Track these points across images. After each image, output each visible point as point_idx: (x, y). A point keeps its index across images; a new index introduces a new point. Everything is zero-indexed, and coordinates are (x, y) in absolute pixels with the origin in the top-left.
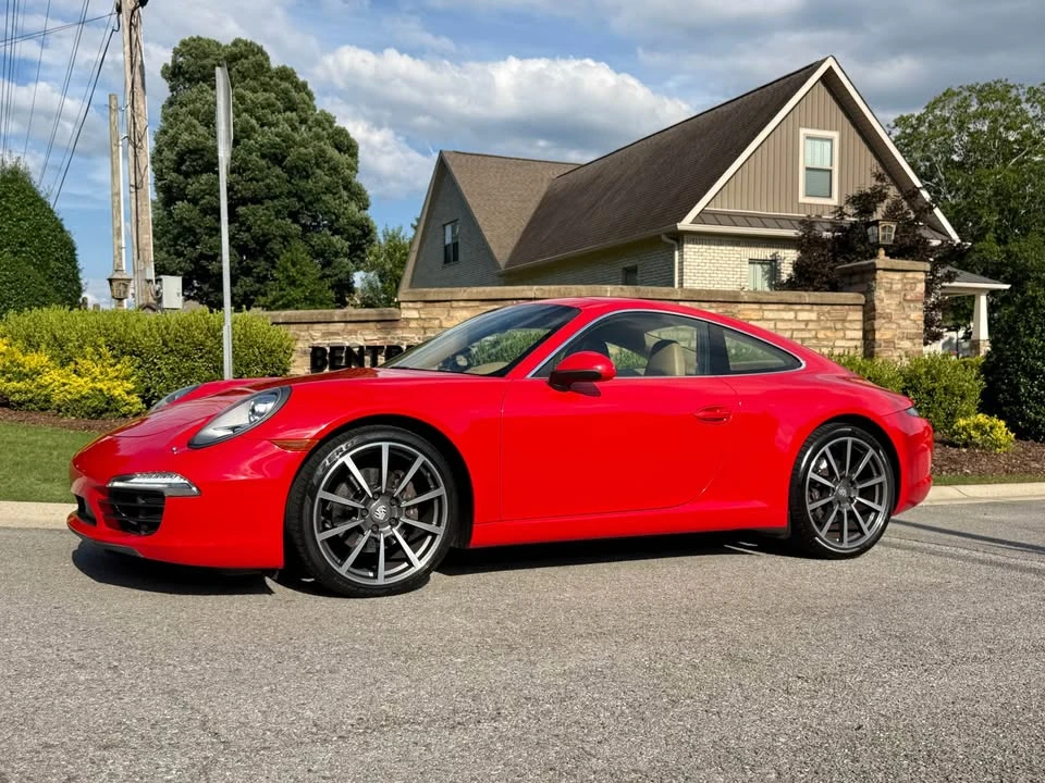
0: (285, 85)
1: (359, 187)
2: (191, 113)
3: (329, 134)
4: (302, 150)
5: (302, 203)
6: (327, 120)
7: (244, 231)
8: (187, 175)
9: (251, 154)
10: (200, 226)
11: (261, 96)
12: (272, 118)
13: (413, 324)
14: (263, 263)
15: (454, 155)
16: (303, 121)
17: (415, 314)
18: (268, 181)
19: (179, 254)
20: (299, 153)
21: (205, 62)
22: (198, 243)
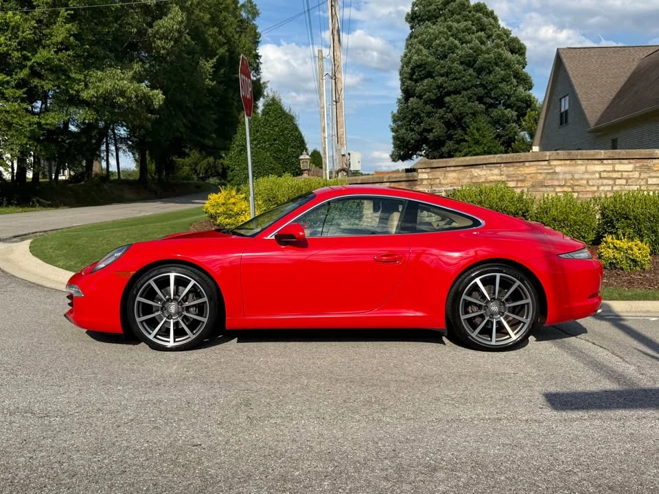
0: (479, 15)
1: (526, 75)
2: (420, 42)
3: (505, 43)
4: (486, 56)
5: (486, 91)
6: (505, 34)
7: (449, 113)
8: (416, 81)
9: (453, 63)
10: (423, 112)
11: (463, 25)
12: (468, 38)
13: (425, 182)
14: (460, 131)
15: (566, 51)
16: (489, 37)
17: (425, 176)
18: (464, 79)
19: (412, 130)
20: (485, 58)
21: (430, 8)
22: (422, 122)
